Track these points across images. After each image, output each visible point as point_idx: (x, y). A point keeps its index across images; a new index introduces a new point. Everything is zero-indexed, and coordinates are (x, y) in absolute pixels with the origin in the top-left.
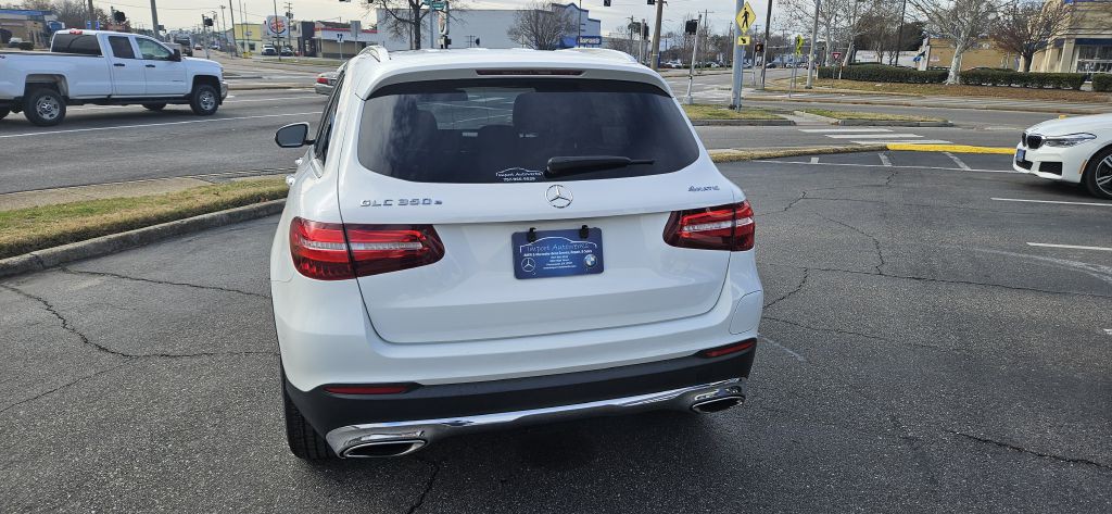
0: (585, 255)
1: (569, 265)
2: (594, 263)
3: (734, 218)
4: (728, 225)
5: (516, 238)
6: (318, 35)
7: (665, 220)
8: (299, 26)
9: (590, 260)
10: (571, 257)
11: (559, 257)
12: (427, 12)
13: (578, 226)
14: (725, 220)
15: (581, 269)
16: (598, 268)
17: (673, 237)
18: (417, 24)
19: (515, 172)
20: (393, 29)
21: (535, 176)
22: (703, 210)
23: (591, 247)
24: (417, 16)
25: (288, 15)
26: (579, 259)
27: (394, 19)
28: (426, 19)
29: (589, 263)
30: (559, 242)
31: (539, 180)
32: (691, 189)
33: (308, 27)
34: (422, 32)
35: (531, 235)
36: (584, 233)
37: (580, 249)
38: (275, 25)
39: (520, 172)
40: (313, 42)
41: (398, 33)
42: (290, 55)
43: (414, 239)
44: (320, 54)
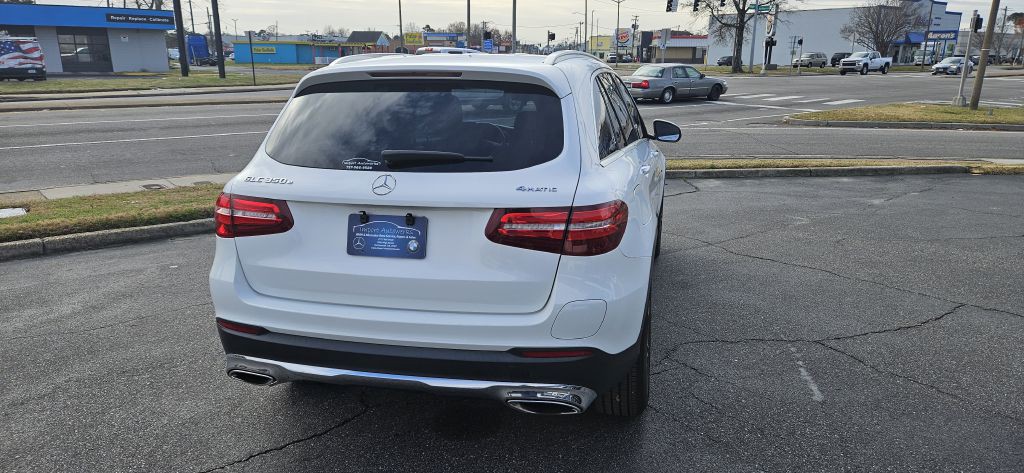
0: (410, 240)
1: (395, 248)
2: (416, 249)
3: (568, 222)
4: (562, 227)
5: (352, 218)
6: (655, 43)
7: (488, 216)
8: (639, 36)
9: (413, 245)
10: (397, 241)
11: (386, 239)
12: (752, 16)
13: (404, 213)
14: (559, 222)
15: (403, 253)
16: (420, 254)
17: (494, 234)
18: (741, 28)
19: (358, 161)
20: (717, 34)
21: (373, 166)
22: (527, 210)
23: (415, 234)
24: (742, 20)
25: (635, 27)
26: (404, 244)
27: (719, 24)
28: (751, 22)
29: (412, 248)
30: (387, 226)
31: (375, 169)
32: (520, 189)
33: (648, 37)
34: (745, 35)
35: (365, 218)
36: (410, 220)
37: (405, 235)
38: (620, 36)
39: (361, 161)
40: (650, 49)
41: (722, 37)
42: (630, 61)
43: (271, 211)
44: (654, 60)
